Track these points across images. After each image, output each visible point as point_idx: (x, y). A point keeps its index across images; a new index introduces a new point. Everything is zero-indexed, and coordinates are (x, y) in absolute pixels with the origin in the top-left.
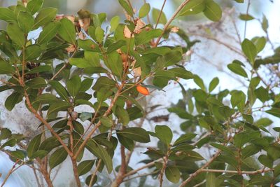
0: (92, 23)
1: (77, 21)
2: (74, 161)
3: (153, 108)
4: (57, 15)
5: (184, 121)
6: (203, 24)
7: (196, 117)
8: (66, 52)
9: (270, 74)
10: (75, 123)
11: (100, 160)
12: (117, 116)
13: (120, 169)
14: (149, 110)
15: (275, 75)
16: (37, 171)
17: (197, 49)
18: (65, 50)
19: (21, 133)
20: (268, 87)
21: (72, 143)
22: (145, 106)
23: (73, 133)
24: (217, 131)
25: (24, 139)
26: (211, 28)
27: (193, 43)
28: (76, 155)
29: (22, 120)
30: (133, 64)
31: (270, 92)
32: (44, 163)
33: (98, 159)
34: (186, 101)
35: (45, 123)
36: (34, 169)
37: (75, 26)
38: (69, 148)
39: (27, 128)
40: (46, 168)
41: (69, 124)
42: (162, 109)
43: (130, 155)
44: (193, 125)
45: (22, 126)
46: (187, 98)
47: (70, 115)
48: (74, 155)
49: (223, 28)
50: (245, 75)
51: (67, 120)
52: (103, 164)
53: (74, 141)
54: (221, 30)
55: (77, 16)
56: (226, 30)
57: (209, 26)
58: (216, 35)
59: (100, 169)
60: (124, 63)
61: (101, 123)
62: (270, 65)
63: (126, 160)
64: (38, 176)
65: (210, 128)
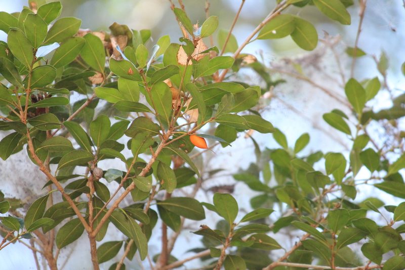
0: (130, 42)
1: (108, 40)
2: (93, 240)
3: (212, 173)
4: (80, 30)
5: (256, 194)
6: (293, 58)
7: (273, 190)
8: (90, 84)
9: (385, 135)
10: (97, 185)
11: (131, 241)
12: (159, 177)
13: (159, 258)
14: (206, 176)
15: (392, 138)
16: (38, 255)
17: (281, 92)
18: (88, 80)
19: (17, 198)
20: (380, 151)
21: (91, 213)
22: (201, 169)
23: (94, 199)
24: (302, 209)
25: (21, 206)
26: (304, 64)
27: (276, 84)
28: (96, 230)
29: (20, 179)
30: (187, 104)
31: (382, 159)
32: (49, 243)
33: (128, 241)
34: (260, 165)
35: (55, 181)
36: (35, 252)
37: (105, 47)
38: (87, 219)
39: (28, 191)
40: (52, 251)
41: (89, 185)
42: (225, 175)
43: (174, 239)
44: (269, 201)
45: (20, 189)
46: (261, 160)
47: (92, 172)
48: (93, 231)
49: (321, 65)
50: (347, 131)
51: (86, 180)
52: (134, 248)
53: (94, 211)
54: (318, 69)
55: (109, 32)
56: (325, 67)
57: (300, 61)
58: (310, 74)
59: (130, 255)
60: (174, 102)
61: (135, 186)
62: (386, 121)
63: (169, 246)
64: (40, 263)
65: (293, 205)
